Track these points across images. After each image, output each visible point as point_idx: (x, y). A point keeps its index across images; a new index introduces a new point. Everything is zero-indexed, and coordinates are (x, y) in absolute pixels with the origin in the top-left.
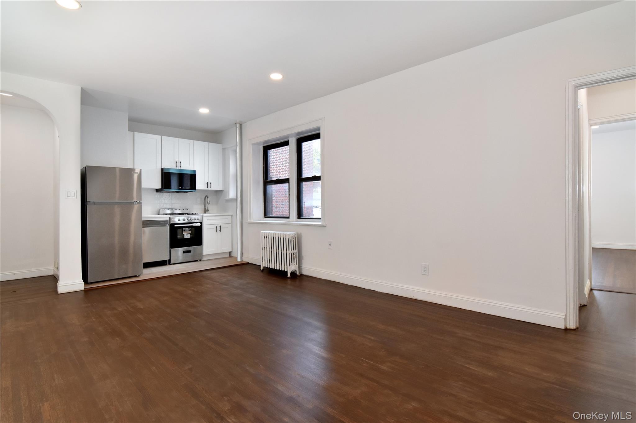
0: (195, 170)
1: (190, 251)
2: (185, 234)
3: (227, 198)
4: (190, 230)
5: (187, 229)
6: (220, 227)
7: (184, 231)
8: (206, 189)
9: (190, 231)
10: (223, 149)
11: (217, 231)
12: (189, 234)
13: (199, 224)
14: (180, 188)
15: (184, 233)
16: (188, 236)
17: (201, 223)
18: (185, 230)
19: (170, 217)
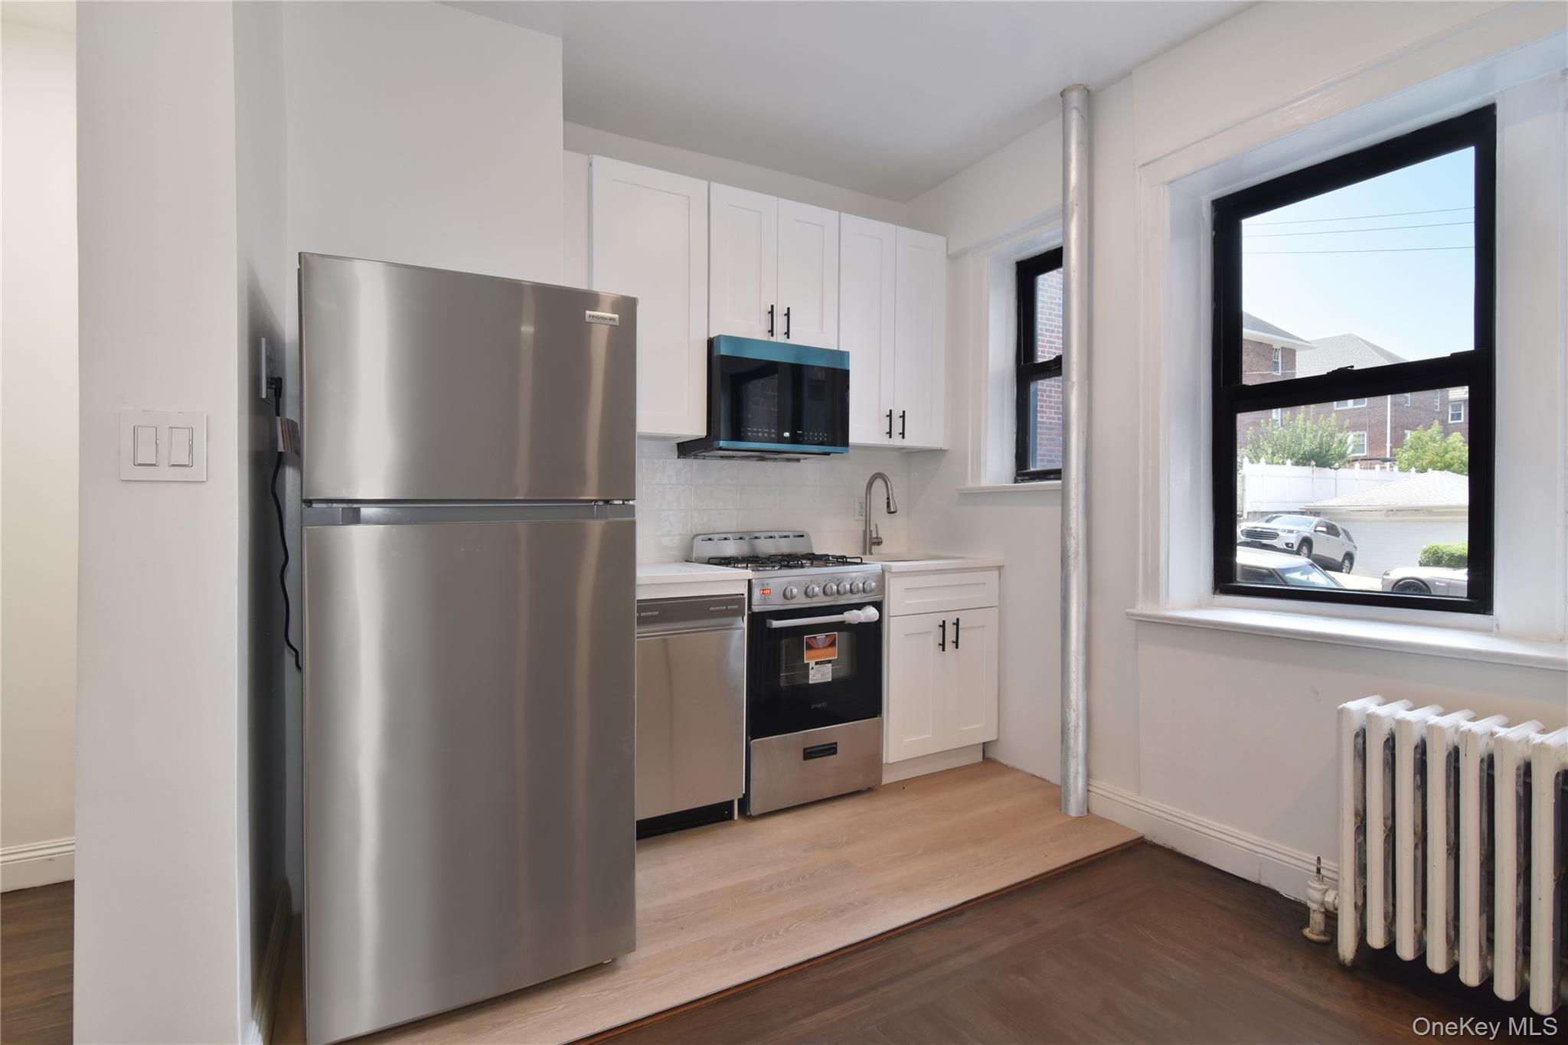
0: (842, 349)
1: (830, 750)
2: (812, 663)
3: (970, 484)
4: (832, 644)
5: (821, 636)
6: (957, 624)
7: (810, 647)
8: (885, 441)
9: (830, 650)
10: (953, 258)
11: (943, 645)
12: (829, 662)
13: (870, 614)
14: (787, 434)
15: (810, 659)
16: (823, 675)
17: (878, 605)
18: (814, 643)
19: (750, 581)
